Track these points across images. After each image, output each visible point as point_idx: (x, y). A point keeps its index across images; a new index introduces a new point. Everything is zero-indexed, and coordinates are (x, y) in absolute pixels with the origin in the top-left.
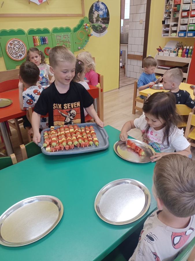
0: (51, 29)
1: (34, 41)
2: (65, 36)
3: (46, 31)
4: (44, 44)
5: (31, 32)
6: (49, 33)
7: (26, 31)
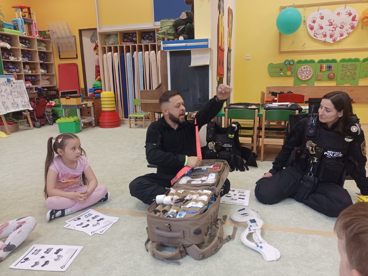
0: (338, 60)
1: (321, 67)
2: (352, 65)
3: (334, 61)
4: (329, 70)
5: (321, 61)
6: (337, 62)
7: (316, 61)
